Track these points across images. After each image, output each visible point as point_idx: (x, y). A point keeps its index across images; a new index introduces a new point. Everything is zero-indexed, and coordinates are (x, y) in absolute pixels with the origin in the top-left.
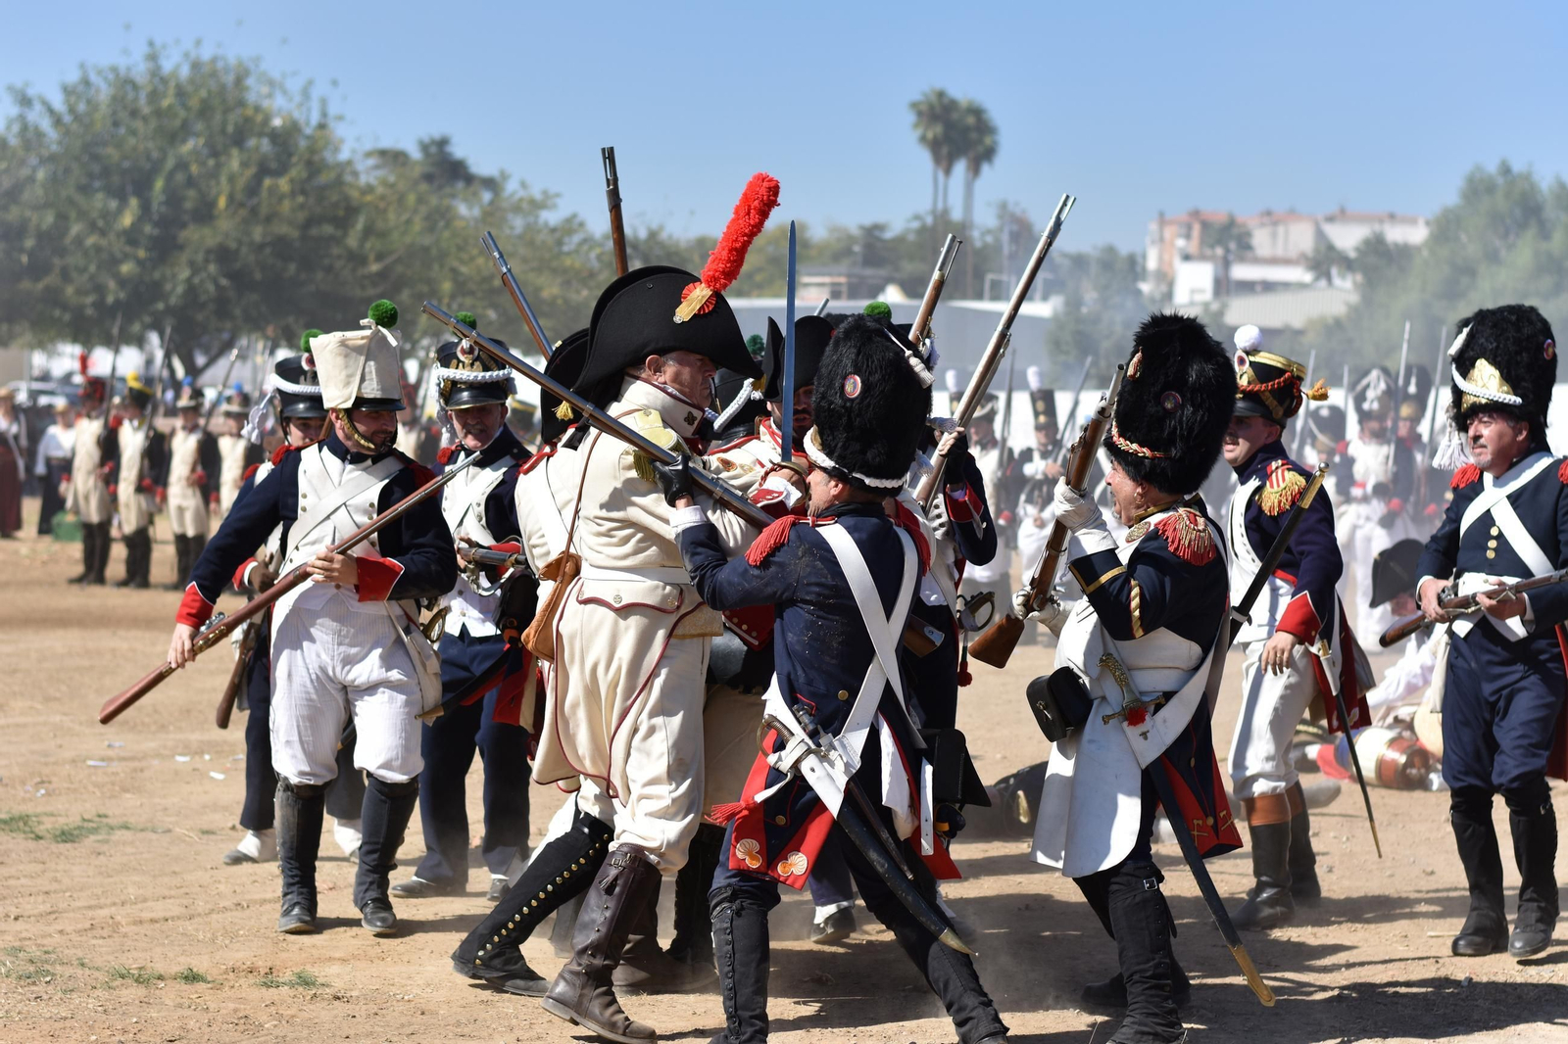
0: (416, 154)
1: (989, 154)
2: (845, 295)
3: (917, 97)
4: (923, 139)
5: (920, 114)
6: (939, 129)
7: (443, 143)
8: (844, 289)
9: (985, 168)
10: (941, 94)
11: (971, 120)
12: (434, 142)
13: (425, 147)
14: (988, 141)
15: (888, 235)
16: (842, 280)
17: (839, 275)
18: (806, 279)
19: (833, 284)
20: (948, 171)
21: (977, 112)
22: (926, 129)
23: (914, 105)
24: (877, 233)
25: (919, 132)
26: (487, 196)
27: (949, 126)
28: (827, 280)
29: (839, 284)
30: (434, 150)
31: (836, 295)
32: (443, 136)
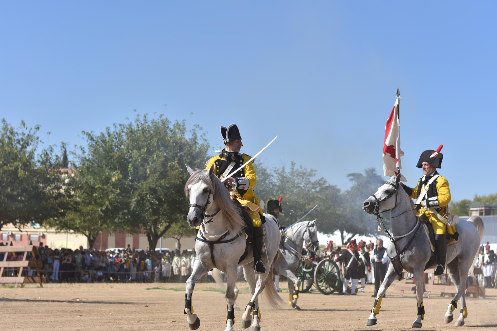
0: (365, 175)
2: (484, 214)
7: (373, 170)
8: (484, 211)
12: (370, 170)
13: (367, 172)
16: (483, 208)
18: (472, 209)
19: (480, 210)
28: (478, 209)
29: (483, 210)
30: (370, 173)
31: (481, 214)
32: (373, 168)
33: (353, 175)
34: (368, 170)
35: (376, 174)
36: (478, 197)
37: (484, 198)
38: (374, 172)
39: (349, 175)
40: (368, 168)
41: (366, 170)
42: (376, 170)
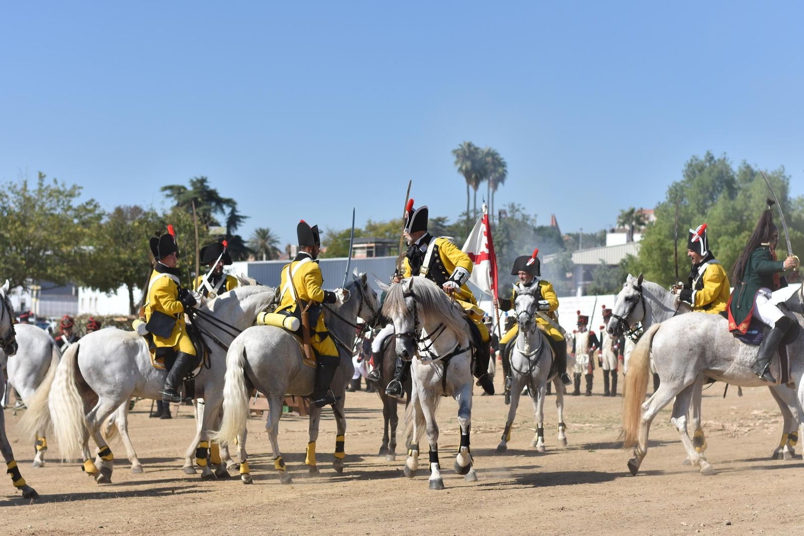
0: (190, 188)
1: (501, 178)
2: (374, 254)
3: (457, 147)
4: (460, 170)
5: (458, 156)
6: (469, 164)
7: (203, 181)
8: (374, 250)
9: (500, 185)
10: (469, 145)
11: (489, 159)
12: (198, 181)
13: (193, 184)
14: (500, 170)
15: (446, 224)
16: (373, 245)
17: (371, 243)
18: (356, 246)
19: (368, 248)
20: (476, 187)
21: (493, 155)
22: (462, 164)
23: (455, 152)
24: (440, 223)
25: (459, 166)
26: (228, 210)
27: (473, 162)
28: (365, 245)
29: (372, 247)
30: (198, 185)
31: (369, 254)
32: (202, 177)
33: (171, 188)
34: (195, 180)
35: (208, 187)
36: (373, 223)
37: (382, 225)
38: (205, 184)
39: (165, 188)
40: (196, 178)
41: (192, 181)
42: (208, 180)
